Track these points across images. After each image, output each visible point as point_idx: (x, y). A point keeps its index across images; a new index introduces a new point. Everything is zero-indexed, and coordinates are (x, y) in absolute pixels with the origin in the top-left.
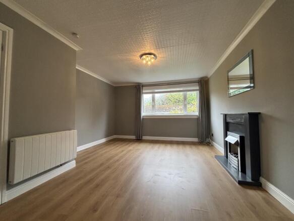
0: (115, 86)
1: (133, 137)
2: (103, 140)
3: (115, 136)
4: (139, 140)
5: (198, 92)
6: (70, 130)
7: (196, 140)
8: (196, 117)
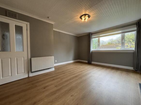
0: (78, 36)
1: (87, 62)
2: (72, 62)
3: (79, 60)
4: (89, 63)
5: (136, 32)
6: (51, 56)
7: (131, 68)
8: (133, 52)
